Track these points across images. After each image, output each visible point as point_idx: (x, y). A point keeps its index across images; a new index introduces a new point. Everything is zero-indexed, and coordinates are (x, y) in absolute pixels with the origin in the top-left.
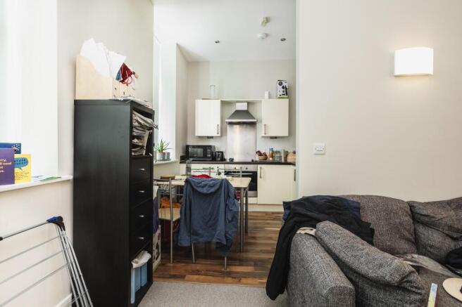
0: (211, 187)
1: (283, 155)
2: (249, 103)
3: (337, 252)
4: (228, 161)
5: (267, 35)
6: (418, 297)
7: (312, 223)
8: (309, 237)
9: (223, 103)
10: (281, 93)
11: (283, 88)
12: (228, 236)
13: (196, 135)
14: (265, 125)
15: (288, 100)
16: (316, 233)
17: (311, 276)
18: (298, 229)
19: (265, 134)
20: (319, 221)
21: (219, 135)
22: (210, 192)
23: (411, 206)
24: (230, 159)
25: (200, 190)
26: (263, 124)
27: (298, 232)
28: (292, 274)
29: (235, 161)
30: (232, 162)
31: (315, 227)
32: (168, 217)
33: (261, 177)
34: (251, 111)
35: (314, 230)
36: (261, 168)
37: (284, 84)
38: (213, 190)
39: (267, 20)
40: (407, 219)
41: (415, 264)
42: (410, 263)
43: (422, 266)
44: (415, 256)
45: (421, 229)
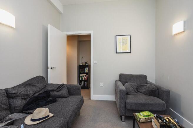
23: (7, 91)
40: (5, 99)
41: (11, 121)
42: (9, 121)
43: (14, 119)
44: (10, 116)
45: (12, 101)
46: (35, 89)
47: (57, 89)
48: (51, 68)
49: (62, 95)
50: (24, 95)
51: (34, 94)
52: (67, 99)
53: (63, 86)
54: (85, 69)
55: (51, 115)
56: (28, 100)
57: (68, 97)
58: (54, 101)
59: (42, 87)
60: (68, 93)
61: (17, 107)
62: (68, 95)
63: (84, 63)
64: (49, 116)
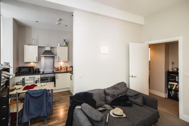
0: (39, 93)
1: (65, 68)
2: (51, 47)
3: (87, 114)
4: (42, 73)
5: (60, 24)
6: (104, 122)
7: (80, 104)
8: (79, 110)
9: (39, 47)
10: (65, 44)
11: (66, 42)
12: (47, 112)
13: (25, 62)
14: (58, 57)
15: (67, 47)
16: (81, 108)
17: (81, 124)
18: (76, 107)
19: (58, 60)
20: (82, 103)
21: (37, 61)
22: (38, 96)
23: (104, 90)
24: (42, 72)
25: (34, 95)
26: (58, 56)
27: (76, 108)
28: (74, 122)
29: (45, 73)
30: (43, 73)
31: (81, 106)
32: (15, 111)
33: (57, 78)
34: (52, 51)
35: (81, 107)
36: (57, 75)
37: (66, 41)
38: (40, 94)
39: (61, 20)
40: (104, 95)
41: (105, 109)
42: (104, 109)
43: (106, 108)
44: (105, 105)
45: (107, 97)
46: (119, 92)
47: (134, 96)
48: (132, 77)
49: (137, 103)
50: (112, 95)
51: (118, 95)
52: (141, 107)
53: (139, 95)
54: (176, 76)
55: (124, 116)
56: (114, 98)
57: (142, 106)
58: (130, 105)
59: (124, 91)
60: (143, 103)
61: (108, 101)
62: (143, 105)
63: (176, 69)
64: (123, 115)
